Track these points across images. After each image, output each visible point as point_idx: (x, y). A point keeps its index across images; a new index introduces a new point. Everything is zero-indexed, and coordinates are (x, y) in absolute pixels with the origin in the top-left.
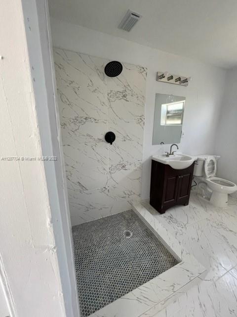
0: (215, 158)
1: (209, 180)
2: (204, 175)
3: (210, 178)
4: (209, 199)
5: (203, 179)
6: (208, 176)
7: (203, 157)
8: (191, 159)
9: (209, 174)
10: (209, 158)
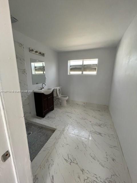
0: (60, 88)
1: (59, 97)
2: (57, 95)
3: (60, 96)
4: (61, 105)
5: (57, 97)
7: (56, 88)
8: (51, 89)
9: (59, 94)
10: (58, 88)
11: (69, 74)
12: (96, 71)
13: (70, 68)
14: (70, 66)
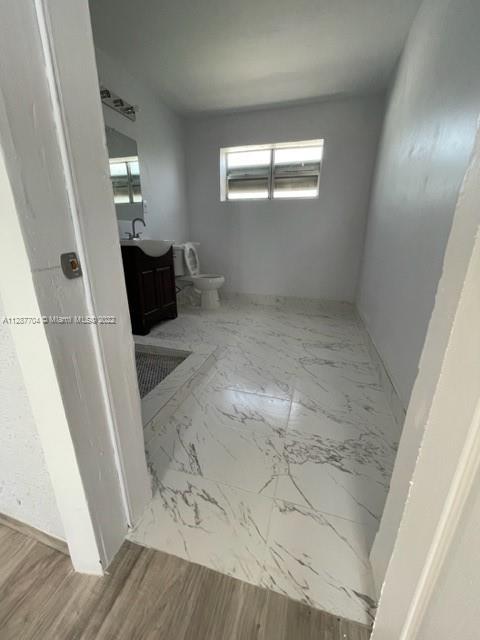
0: (195, 246)
1: (194, 278)
2: (187, 272)
3: (194, 274)
4: (200, 305)
5: (186, 278)
6: (192, 272)
9: (193, 270)
10: (188, 247)
11: (223, 199)
12: (316, 185)
13: (229, 178)
14: (229, 172)
